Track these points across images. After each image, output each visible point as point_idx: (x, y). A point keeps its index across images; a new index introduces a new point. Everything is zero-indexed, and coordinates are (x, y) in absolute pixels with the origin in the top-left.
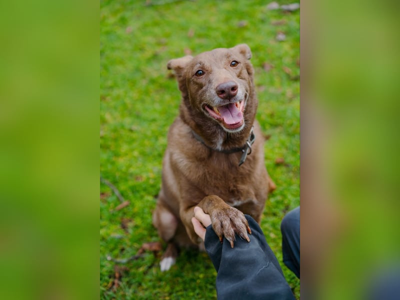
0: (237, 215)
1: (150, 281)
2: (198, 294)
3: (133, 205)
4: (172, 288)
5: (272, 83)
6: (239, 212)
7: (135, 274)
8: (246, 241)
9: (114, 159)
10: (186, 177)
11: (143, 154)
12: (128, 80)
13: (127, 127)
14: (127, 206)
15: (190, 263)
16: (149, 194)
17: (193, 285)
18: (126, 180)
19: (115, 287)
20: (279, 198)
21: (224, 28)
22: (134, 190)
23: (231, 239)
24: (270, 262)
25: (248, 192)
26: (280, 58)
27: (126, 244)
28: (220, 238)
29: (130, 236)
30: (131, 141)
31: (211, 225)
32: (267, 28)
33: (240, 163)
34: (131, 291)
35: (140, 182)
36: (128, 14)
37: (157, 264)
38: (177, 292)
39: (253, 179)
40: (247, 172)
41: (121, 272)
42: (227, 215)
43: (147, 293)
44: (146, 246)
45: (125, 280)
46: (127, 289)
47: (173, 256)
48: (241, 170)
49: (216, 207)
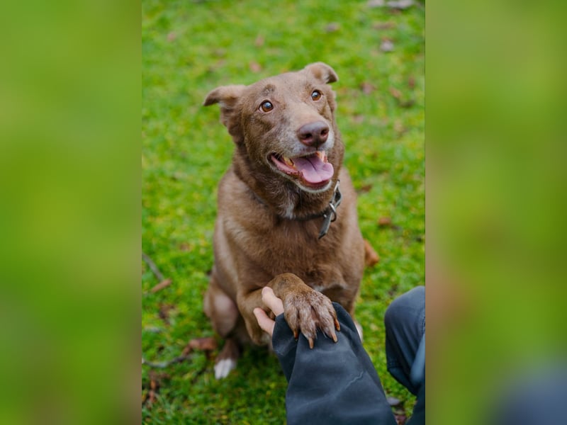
0: (321, 303)
1: (200, 393)
2: (268, 411)
3: (177, 286)
4: (232, 403)
5: (374, 111)
6: (324, 297)
7: (178, 383)
8: (331, 340)
9: (149, 220)
10: (245, 252)
11: (191, 213)
12: (170, 108)
13: (169, 174)
14: (168, 286)
15: (257, 367)
16: (199, 269)
17: (261, 398)
18: (167, 250)
19: (150, 402)
20: (383, 274)
21: (306, 33)
22: (178, 263)
23: (310, 335)
24: (365, 372)
25: (333, 274)
26: (386, 76)
27: (166, 340)
28: (295, 333)
29: (172, 329)
30: (174, 195)
31: (283, 314)
32: (367, 33)
33: (320, 235)
34: (173, 407)
35: (186, 252)
36: (170, 14)
37: (209, 369)
38: (239, 408)
39: (340, 255)
40: (331, 246)
41: (159, 380)
42: (308, 301)
43: (196, 410)
44: (194, 343)
45: (165, 391)
46: (167, 405)
47: (233, 357)
48: (323, 244)
49: (291, 289)
